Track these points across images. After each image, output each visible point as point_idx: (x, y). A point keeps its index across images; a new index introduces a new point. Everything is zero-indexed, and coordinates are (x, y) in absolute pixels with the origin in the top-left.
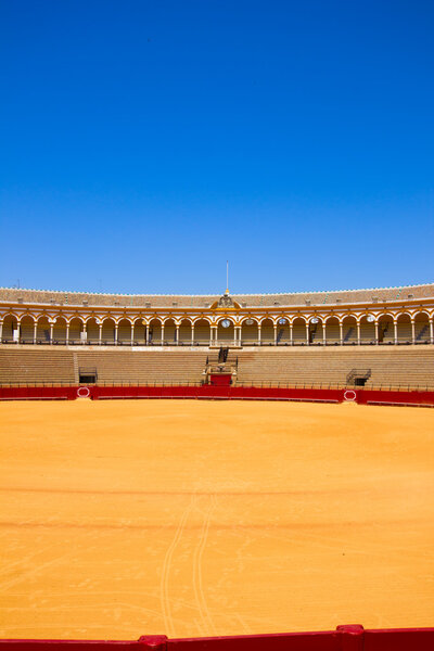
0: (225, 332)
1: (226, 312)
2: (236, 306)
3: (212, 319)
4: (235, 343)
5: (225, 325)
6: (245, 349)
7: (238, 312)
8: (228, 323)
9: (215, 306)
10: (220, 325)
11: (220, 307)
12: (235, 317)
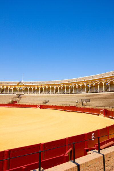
0: (21, 91)
1: (21, 86)
2: (23, 84)
3: (17, 87)
4: (23, 93)
5: (20, 89)
6: (25, 95)
7: (24, 86)
8: (21, 88)
9: (18, 84)
10: (19, 89)
11: (19, 84)
12: (23, 87)
